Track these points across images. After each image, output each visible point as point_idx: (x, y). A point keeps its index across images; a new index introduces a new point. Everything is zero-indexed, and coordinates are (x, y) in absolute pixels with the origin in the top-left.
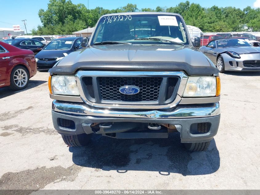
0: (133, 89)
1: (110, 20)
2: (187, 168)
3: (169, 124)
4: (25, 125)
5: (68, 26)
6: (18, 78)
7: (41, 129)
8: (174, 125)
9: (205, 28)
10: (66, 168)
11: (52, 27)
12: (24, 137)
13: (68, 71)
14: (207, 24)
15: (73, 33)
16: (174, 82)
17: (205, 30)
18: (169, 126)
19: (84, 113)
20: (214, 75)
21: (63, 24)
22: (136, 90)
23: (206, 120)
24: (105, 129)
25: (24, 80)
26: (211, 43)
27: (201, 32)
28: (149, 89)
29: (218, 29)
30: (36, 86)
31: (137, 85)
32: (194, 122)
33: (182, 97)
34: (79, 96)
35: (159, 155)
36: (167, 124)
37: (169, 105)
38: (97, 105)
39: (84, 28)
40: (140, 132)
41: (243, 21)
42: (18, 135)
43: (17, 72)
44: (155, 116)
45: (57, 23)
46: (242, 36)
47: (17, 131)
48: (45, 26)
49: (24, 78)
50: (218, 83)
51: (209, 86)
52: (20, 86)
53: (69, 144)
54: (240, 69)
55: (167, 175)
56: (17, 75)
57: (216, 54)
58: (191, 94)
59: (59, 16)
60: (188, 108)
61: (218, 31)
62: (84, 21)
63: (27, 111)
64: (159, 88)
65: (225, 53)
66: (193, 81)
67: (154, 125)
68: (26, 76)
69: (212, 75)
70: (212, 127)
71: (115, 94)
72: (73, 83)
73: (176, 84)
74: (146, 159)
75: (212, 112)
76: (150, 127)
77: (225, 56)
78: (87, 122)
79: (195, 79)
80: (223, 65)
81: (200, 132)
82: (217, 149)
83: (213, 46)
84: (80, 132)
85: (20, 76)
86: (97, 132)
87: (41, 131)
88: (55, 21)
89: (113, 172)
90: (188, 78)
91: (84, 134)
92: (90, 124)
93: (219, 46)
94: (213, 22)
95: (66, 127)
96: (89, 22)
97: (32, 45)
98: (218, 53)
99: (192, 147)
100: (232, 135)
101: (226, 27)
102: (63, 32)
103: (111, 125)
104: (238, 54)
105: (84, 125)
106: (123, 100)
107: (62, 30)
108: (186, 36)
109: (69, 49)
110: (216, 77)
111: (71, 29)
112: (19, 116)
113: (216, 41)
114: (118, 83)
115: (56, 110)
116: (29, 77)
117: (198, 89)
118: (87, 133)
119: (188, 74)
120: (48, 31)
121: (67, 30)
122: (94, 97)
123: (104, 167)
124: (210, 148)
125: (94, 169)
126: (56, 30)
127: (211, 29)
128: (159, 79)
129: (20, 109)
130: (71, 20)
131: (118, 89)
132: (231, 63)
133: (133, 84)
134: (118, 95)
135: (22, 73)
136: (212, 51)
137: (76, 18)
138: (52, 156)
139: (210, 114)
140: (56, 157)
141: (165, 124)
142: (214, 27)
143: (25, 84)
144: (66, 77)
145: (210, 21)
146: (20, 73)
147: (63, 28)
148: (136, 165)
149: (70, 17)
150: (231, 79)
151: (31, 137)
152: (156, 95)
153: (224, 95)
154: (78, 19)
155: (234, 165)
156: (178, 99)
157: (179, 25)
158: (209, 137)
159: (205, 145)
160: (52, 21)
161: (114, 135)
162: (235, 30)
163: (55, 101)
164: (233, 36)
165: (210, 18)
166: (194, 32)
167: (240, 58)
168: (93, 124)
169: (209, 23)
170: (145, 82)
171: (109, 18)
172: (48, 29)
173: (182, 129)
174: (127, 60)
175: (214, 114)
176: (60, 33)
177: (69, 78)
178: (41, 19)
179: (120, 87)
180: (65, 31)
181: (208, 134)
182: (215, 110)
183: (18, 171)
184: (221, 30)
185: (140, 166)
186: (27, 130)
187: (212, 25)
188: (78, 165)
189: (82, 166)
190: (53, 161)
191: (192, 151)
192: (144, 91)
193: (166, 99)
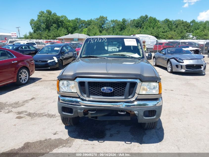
0: (109, 89)
1: (92, 41)
2: (143, 140)
3: (131, 111)
4: (32, 112)
5: (53, 32)
6: (22, 77)
7: (43, 114)
8: (134, 111)
9: (160, 36)
10: (65, 139)
11: (40, 33)
12: (33, 119)
13: (70, 78)
14: (161, 33)
15: (57, 38)
16: (133, 85)
17: (160, 38)
18: (131, 112)
19: (79, 103)
20: (158, 81)
21: (49, 31)
22: (111, 90)
23: (153, 108)
24: (91, 114)
25: (26, 78)
26: (163, 50)
27: (157, 39)
28: (119, 89)
29: (170, 37)
30: (34, 82)
31: (111, 87)
32: (146, 110)
33: (139, 94)
34: (77, 93)
35: (125, 131)
36: (130, 111)
37: (131, 99)
38: (87, 99)
39: (66, 35)
40: (113, 116)
41: (189, 31)
42: (29, 118)
43: (21, 72)
44: (122, 106)
45: (45, 30)
46: (187, 43)
47: (27, 115)
48: (35, 32)
49: (26, 76)
50: (160, 86)
51: (154, 88)
52: (23, 82)
53: (66, 124)
54: (183, 71)
55: (130, 144)
56: (22, 74)
57: (166, 59)
58: (144, 92)
59: (46, 25)
60: (142, 101)
61: (170, 39)
62: (66, 29)
63: (31, 101)
64: (125, 88)
65: (173, 59)
66: (145, 85)
67: (122, 111)
68: (28, 75)
69: (157, 82)
70: (157, 113)
71: (98, 92)
72: (73, 85)
73: (135, 86)
74: (116, 134)
75: (157, 103)
76: (119, 113)
77: (173, 61)
78: (81, 109)
79: (146, 84)
80: (172, 68)
81: (150, 116)
82: (163, 128)
83: (164, 53)
84: (76, 116)
85: (23, 75)
86: (86, 115)
87: (43, 116)
88: (43, 28)
89: (96, 142)
90: (142, 83)
91: (78, 117)
92: (83, 111)
93: (168, 53)
94: (166, 32)
95: (67, 112)
96: (70, 29)
97: (28, 49)
98: (168, 58)
99: (146, 126)
100: (173, 119)
101: (176, 36)
102: (49, 37)
103: (95, 111)
104: (182, 60)
105: (79, 111)
106: (103, 96)
107: (48, 36)
108: (142, 52)
109: (57, 54)
110: (159, 82)
111: (55, 35)
112: (26, 105)
113: (166, 49)
114: (101, 85)
115: (61, 101)
116: (29, 75)
117: (148, 90)
118: (80, 116)
119: (142, 81)
120: (37, 36)
121: (52, 36)
122: (85, 94)
123: (89, 139)
124: (158, 127)
125: (82, 140)
126: (43, 35)
127: (164, 37)
128: (125, 84)
129: (26, 99)
130: (55, 28)
131: (100, 89)
132: (177, 66)
133: (109, 86)
134: (100, 93)
135: (25, 72)
136: (164, 57)
137: (60, 26)
138: (55, 132)
139: (155, 105)
140: (57, 133)
141: (128, 111)
142: (167, 36)
143: (26, 80)
144: (69, 81)
145: (163, 31)
146: (23, 73)
147: (49, 34)
148: (110, 137)
149: (55, 25)
150: (177, 78)
151: (38, 119)
152: (123, 93)
153: (171, 90)
154: (61, 28)
155: (173, 138)
156: (136, 95)
157: (138, 45)
158: (156, 119)
159: (154, 125)
160: (41, 28)
161: (96, 117)
162: (183, 38)
163: (60, 95)
164: (180, 44)
165: (164, 29)
166: (151, 40)
167: (183, 63)
168: (84, 110)
169: (163, 32)
170: (116, 85)
171: (91, 40)
172: (37, 34)
173: (138, 114)
174: (106, 72)
175: (158, 105)
176: (47, 38)
177: (70, 82)
178: (32, 26)
179: (101, 88)
180: (50, 36)
181: (155, 117)
182: (158, 102)
183: (33, 142)
184: (172, 38)
185: (112, 138)
186: (34, 115)
187: (165, 34)
188: (72, 137)
189: (75, 138)
190: (56, 135)
191: (146, 129)
192: (116, 90)
193: (129, 95)
